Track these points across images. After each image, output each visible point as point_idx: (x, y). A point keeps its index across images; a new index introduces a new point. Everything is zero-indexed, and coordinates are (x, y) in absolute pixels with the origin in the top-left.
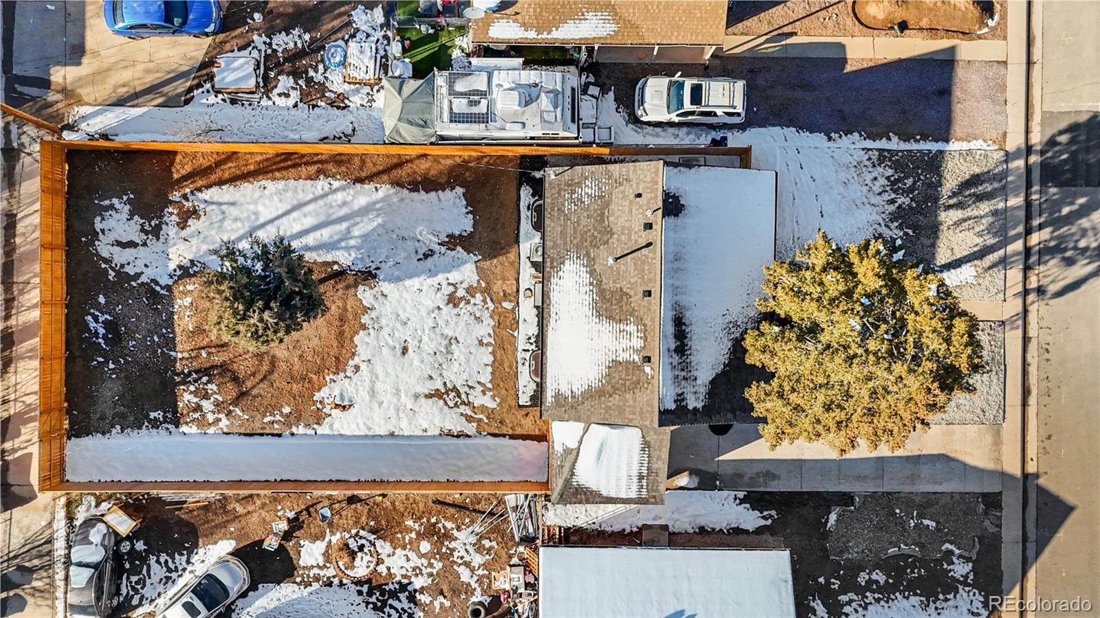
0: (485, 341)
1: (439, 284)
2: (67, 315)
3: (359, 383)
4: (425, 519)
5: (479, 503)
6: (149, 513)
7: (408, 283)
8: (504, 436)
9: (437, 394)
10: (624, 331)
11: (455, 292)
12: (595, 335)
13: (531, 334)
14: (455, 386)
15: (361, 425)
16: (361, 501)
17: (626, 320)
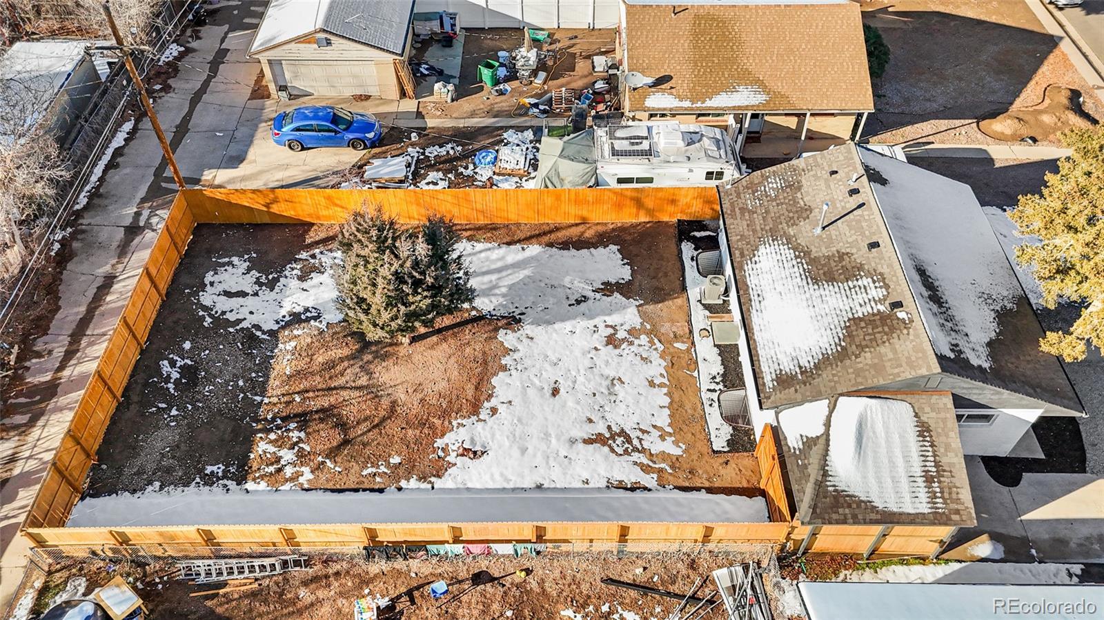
0: (657, 381)
1: (595, 326)
2: (138, 361)
3: (495, 426)
4: (591, 608)
5: (673, 583)
6: (162, 603)
7: (557, 326)
8: (698, 489)
9: (599, 439)
10: (855, 287)
11: (614, 334)
12: (817, 302)
13: (715, 373)
14: (623, 430)
15: (497, 477)
16: (492, 579)
17: (855, 276)
